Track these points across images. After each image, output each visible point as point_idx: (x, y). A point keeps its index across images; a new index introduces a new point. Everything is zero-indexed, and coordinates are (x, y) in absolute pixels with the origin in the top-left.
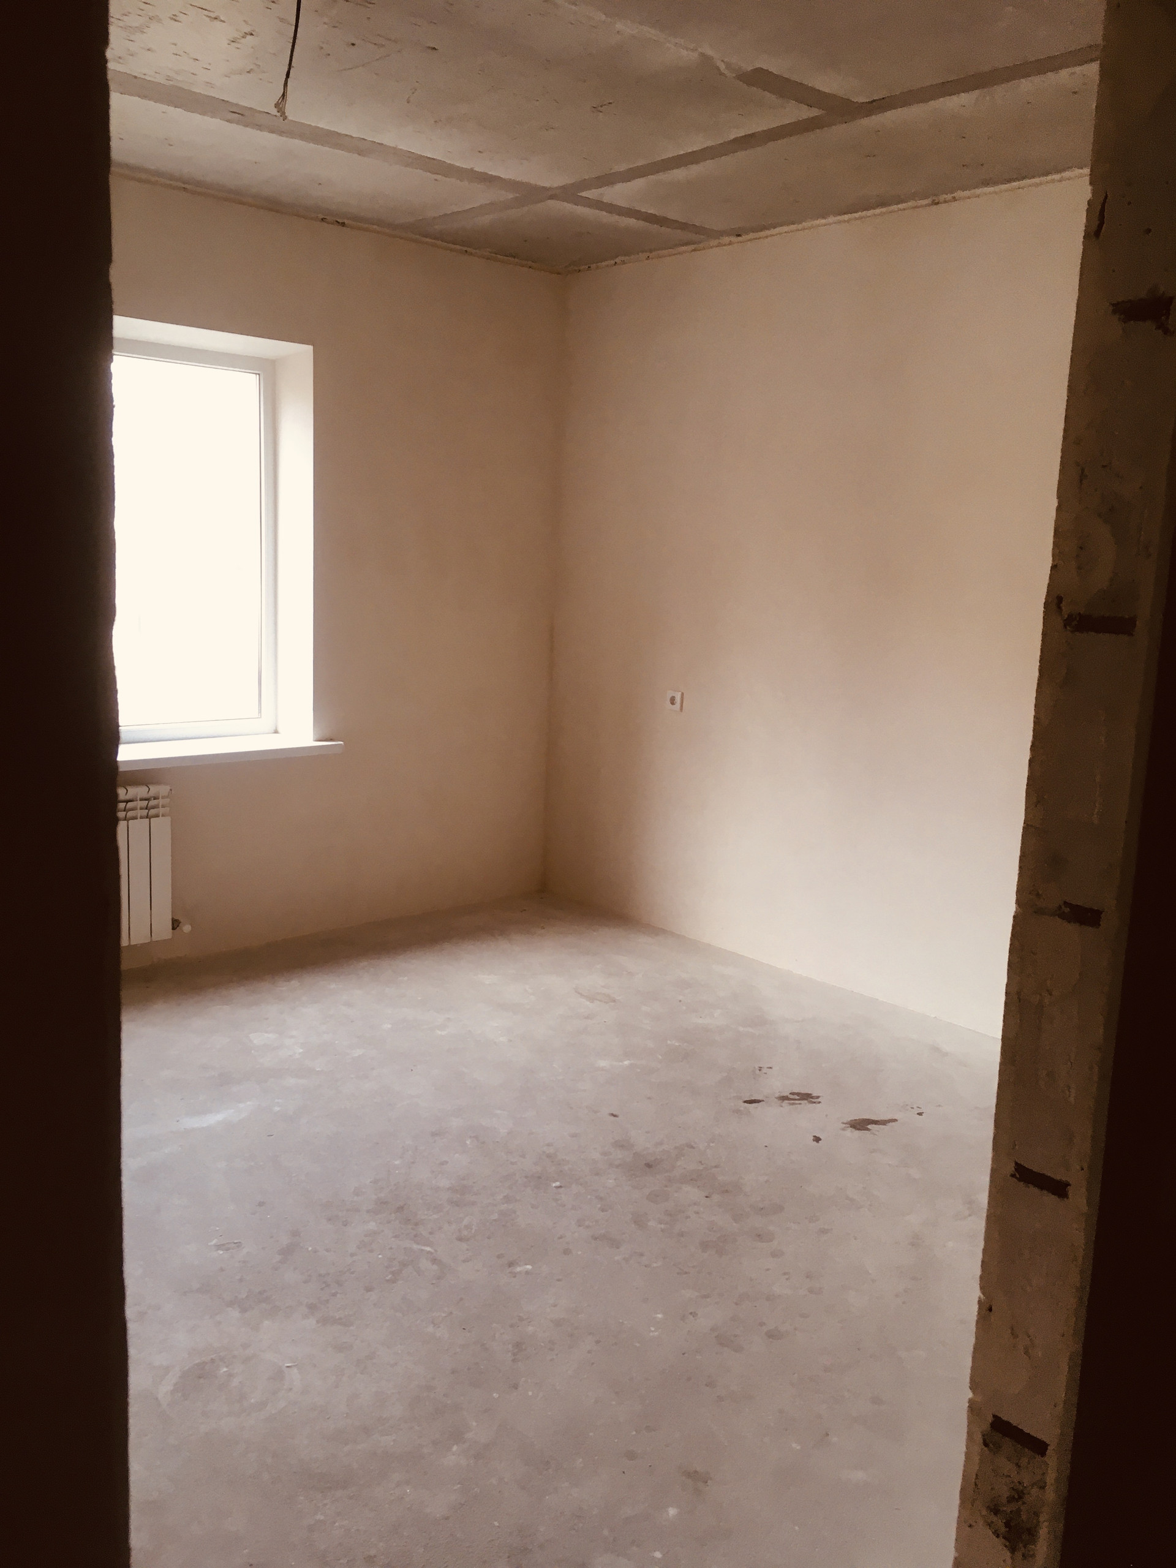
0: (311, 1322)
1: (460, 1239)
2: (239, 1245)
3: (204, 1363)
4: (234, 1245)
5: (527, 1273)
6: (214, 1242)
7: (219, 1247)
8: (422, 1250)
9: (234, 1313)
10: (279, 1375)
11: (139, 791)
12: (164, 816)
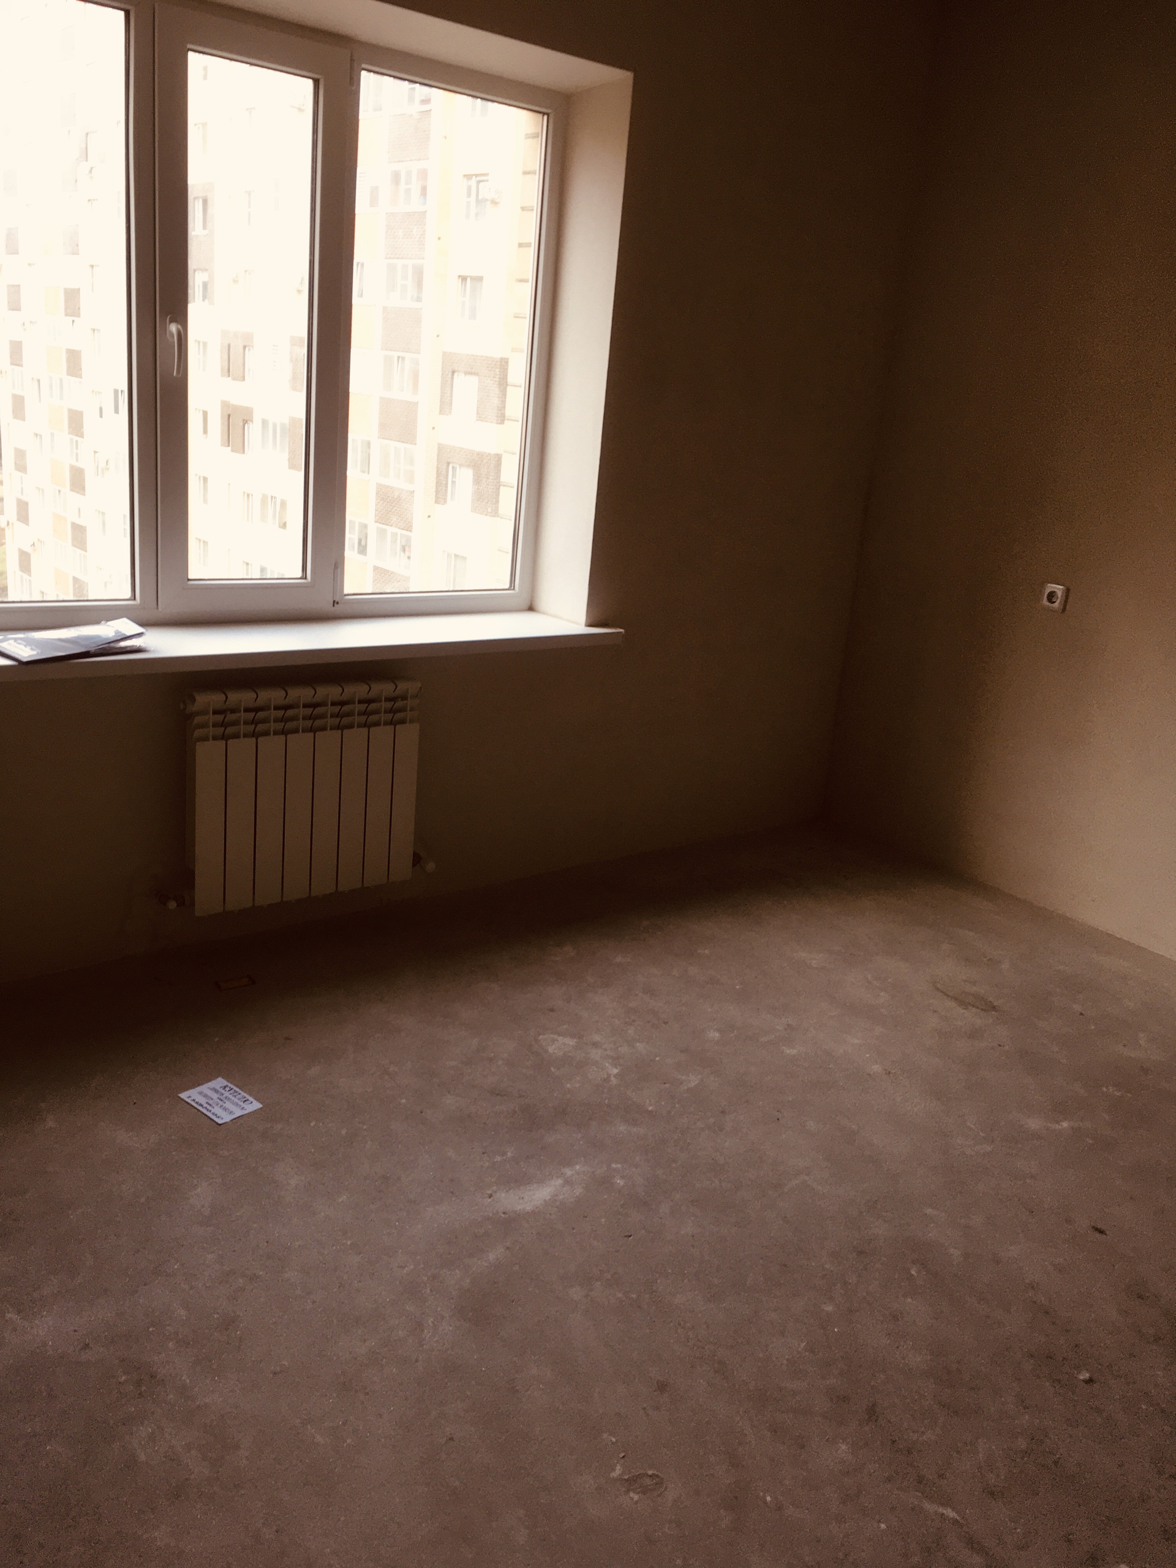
11: (384, 688)
12: (411, 721)
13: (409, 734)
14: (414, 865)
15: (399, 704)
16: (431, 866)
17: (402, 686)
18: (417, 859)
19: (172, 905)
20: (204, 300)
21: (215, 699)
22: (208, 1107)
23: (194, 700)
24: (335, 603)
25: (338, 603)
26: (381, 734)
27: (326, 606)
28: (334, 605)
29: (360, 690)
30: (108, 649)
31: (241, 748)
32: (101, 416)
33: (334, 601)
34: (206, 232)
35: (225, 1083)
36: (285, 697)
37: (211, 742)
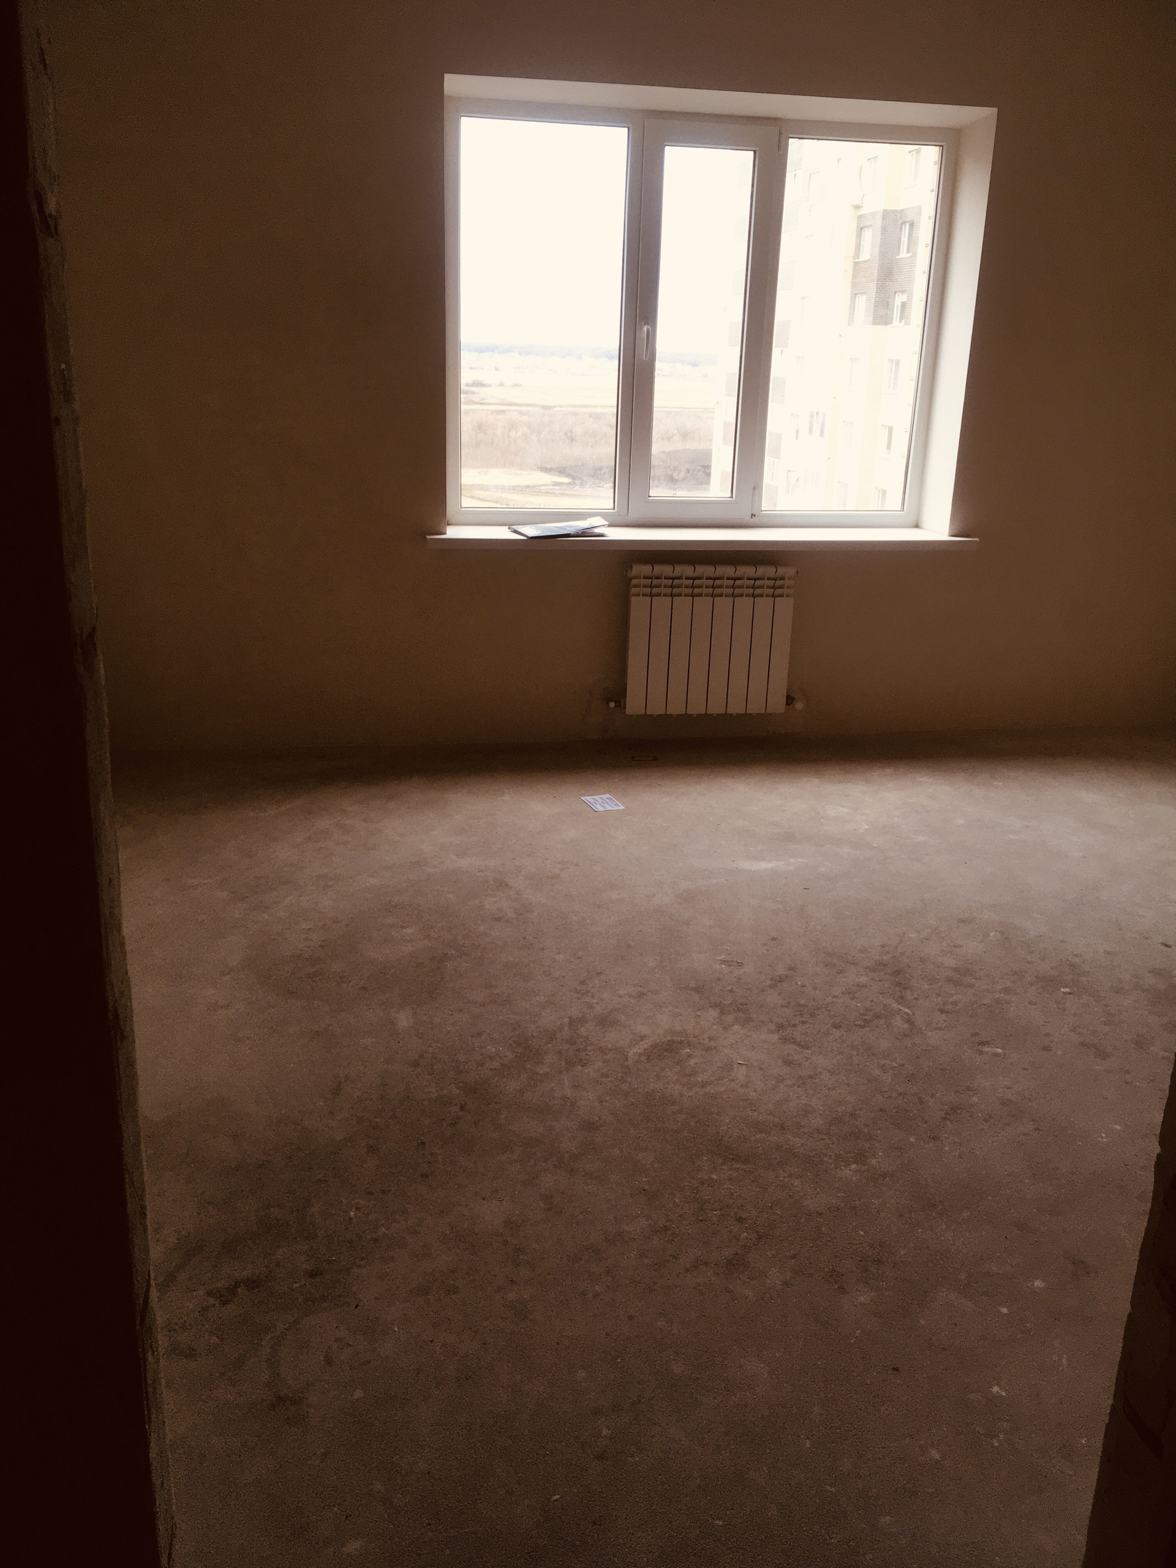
0: (775, 1038)
1: (942, 1012)
2: (740, 965)
3: (673, 1042)
4: (737, 964)
5: (996, 1055)
6: (723, 957)
7: (723, 962)
8: (900, 1010)
9: (714, 1013)
10: (728, 1067)
11: (770, 571)
12: (787, 596)
13: (786, 606)
14: (788, 704)
15: (779, 583)
16: (799, 705)
17: (781, 571)
18: (790, 700)
19: (612, 704)
20: (900, 321)
21: (646, 569)
22: (594, 804)
23: (631, 568)
24: (753, 515)
25: (755, 516)
26: (765, 603)
27: (747, 519)
28: (752, 517)
29: (749, 571)
30: (583, 533)
31: (662, 604)
32: (797, 438)
33: (752, 514)
34: (910, 255)
35: (609, 796)
36: (694, 571)
37: (641, 597)
